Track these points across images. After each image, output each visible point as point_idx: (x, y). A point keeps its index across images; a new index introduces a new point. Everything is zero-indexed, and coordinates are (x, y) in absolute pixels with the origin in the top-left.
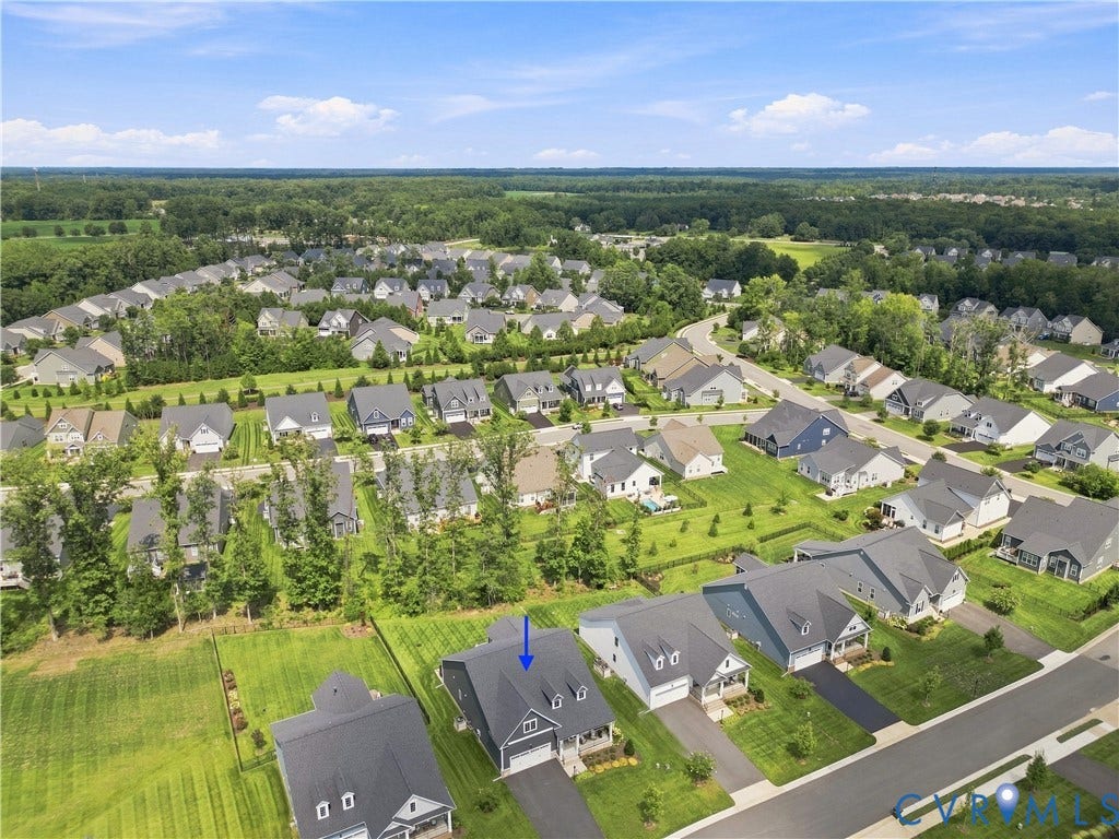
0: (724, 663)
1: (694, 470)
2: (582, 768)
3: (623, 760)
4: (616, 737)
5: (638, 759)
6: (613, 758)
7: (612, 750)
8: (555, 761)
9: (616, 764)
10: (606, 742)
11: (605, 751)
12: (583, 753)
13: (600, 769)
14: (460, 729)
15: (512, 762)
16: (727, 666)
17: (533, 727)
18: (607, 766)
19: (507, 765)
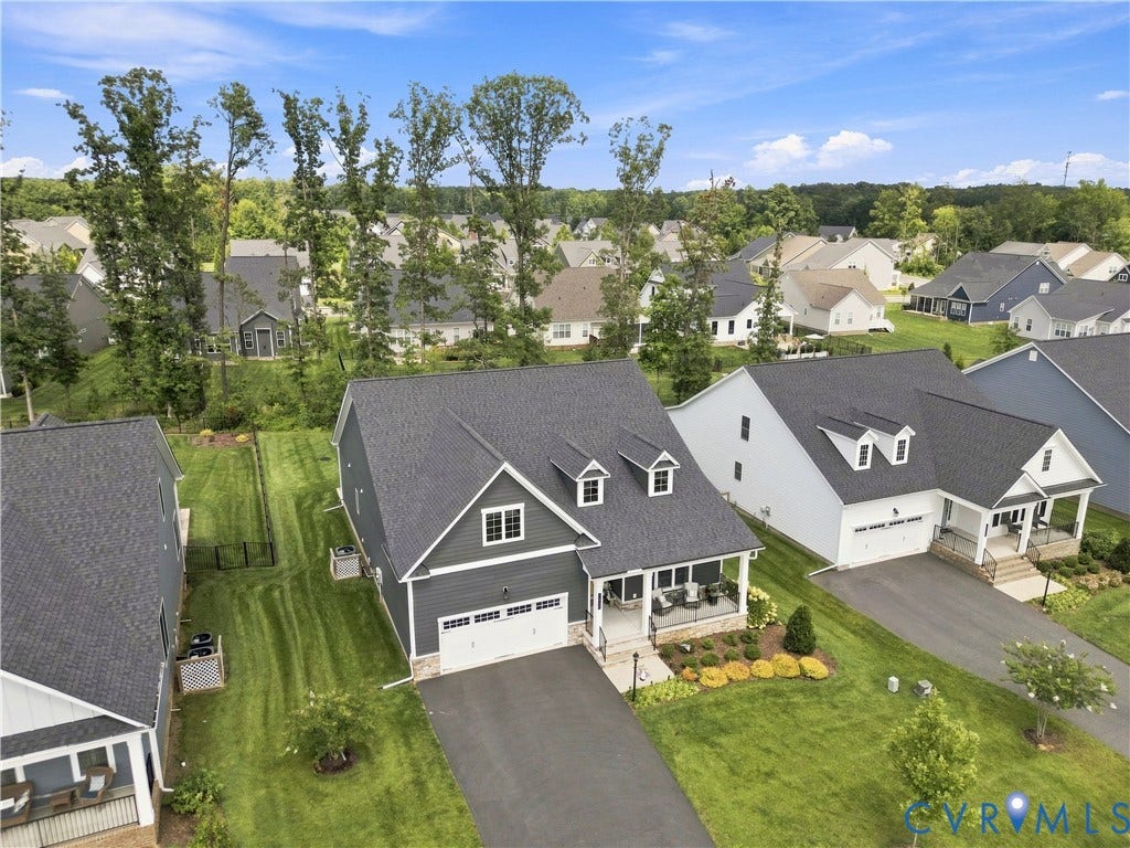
0: (1040, 455)
1: (843, 320)
2: (657, 672)
3: (786, 659)
4: (755, 608)
5: (830, 662)
6: (751, 657)
7: (746, 638)
8: (579, 655)
9: (764, 668)
10: (729, 618)
11: (728, 639)
12: (664, 635)
13: (714, 676)
14: (341, 577)
15: (447, 638)
16: (1046, 468)
17: (513, 530)
18: (737, 670)
19: (429, 644)
